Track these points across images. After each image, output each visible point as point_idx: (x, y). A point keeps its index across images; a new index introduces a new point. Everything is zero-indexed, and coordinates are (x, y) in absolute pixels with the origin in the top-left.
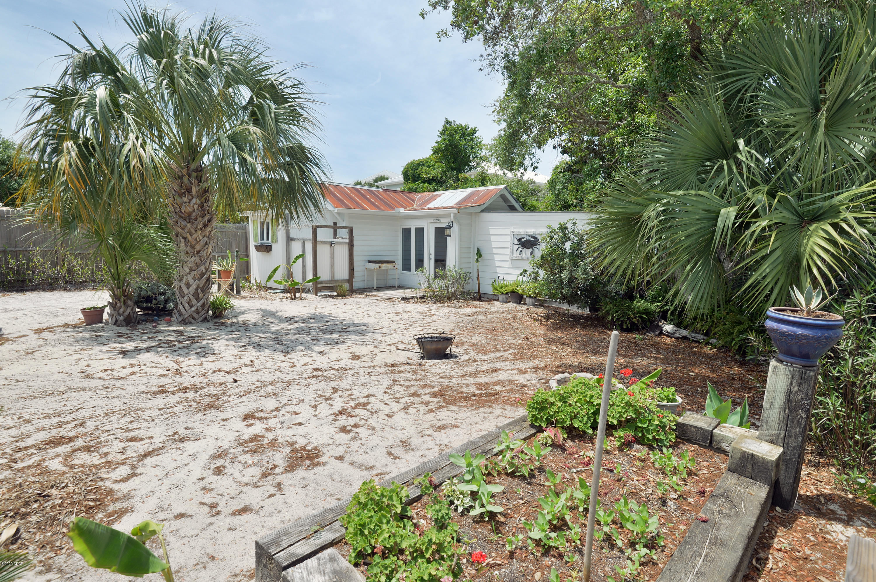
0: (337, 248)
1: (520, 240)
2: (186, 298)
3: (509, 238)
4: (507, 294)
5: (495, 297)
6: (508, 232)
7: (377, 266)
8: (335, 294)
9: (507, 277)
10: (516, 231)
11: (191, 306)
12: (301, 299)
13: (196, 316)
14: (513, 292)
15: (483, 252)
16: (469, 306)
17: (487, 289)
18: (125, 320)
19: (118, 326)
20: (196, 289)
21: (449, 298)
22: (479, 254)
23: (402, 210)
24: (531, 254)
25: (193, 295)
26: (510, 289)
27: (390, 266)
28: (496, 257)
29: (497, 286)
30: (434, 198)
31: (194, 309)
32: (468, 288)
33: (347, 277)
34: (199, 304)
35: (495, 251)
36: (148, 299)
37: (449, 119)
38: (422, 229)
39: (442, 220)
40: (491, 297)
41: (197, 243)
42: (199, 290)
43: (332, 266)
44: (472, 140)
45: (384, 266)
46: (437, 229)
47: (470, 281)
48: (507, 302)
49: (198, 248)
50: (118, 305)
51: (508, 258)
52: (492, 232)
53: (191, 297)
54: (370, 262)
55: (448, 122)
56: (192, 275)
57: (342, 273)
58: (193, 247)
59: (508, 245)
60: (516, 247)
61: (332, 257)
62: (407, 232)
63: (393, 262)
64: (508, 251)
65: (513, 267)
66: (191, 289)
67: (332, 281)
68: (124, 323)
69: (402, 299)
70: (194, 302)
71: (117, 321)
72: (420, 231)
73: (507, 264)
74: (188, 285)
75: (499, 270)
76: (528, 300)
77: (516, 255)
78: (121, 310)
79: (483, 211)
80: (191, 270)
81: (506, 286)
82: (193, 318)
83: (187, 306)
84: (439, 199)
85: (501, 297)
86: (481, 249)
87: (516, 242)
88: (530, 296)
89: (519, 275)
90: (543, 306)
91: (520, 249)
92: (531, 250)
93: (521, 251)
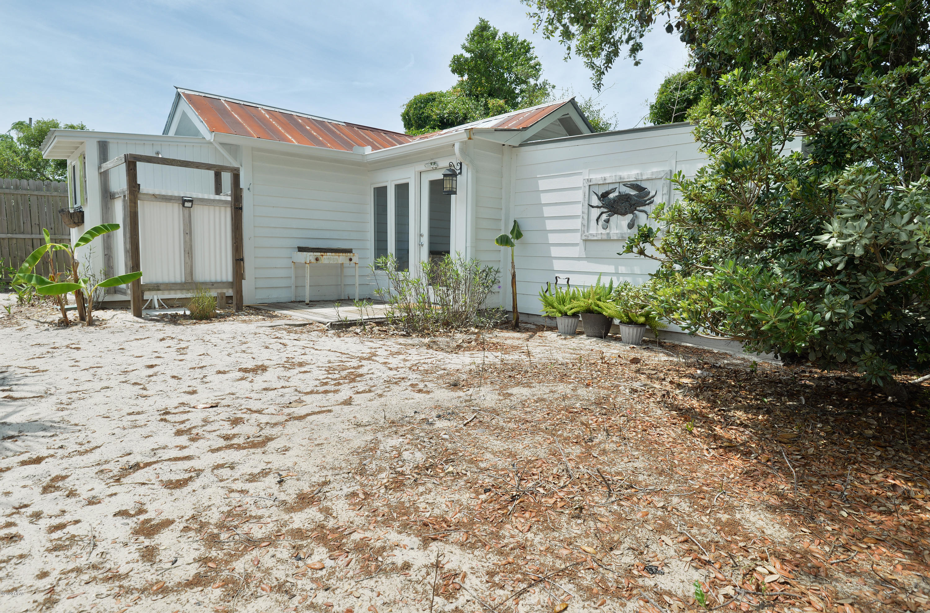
0: (200, 213)
1: (604, 196)
3: (579, 196)
4: (575, 315)
5: (548, 322)
6: (579, 181)
7: (310, 257)
8: (185, 313)
9: (575, 280)
10: (597, 177)
12: (91, 323)
14: (589, 311)
15: (524, 228)
16: (483, 346)
17: (532, 304)
21: (446, 324)
22: (517, 232)
23: (368, 150)
24: (631, 225)
26: (581, 304)
27: (341, 258)
28: (553, 238)
29: (553, 299)
32: (491, 302)
33: (230, 278)
35: (550, 225)
38: (407, 187)
39: (441, 163)
40: (541, 322)
45: (327, 258)
46: (432, 183)
47: (495, 288)
48: (575, 333)
51: (577, 238)
52: (543, 185)
54: (301, 249)
59: (578, 210)
60: (595, 213)
61: (187, 232)
62: (380, 195)
63: (350, 251)
64: (577, 224)
65: (588, 258)
67: (188, 283)
69: (333, 326)
73: (576, 252)
75: (557, 265)
76: (626, 331)
77: (596, 230)
79: (528, 142)
81: (574, 298)
85: (562, 322)
86: (520, 222)
87: (595, 201)
88: (631, 322)
89: (601, 274)
90: (661, 345)
91: (604, 217)
92: (630, 217)
93: (607, 221)
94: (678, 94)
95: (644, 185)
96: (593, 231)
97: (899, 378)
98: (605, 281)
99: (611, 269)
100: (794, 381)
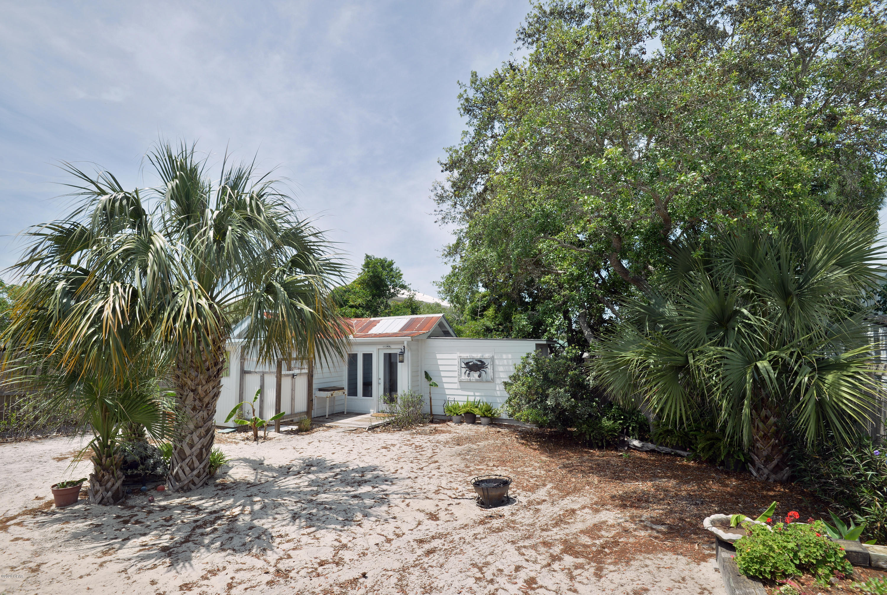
0: (298, 379)
1: (467, 364)
2: (187, 461)
3: (456, 362)
4: (461, 414)
5: (449, 418)
6: (455, 356)
7: (329, 394)
8: (295, 428)
9: (457, 398)
10: (465, 355)
11: (192, 470)
12: (265, 438)
13: (196, 480)
14: (466, 412)
15: (431, 374)
17: (438, 410)
18: (113, 497)
19: (105, 505)
20: (201, 449)
22: (427, 376)
23: (351, 337)
24: (479, 376)
25: (196, 457)
26: (464, 409)
27: (340, 393)
28: (444, 380)
29: (448, 407)
30: (374, 324)
31: (195, 472)
32: (421, 409)
33: (306, 409)
34: (202, 466)
35: (443, 374)
36: (134, 465)
37: (369, 254)
38: (371, 355)
39: (393, 346)
40: (442, 418)
41: (207, 395)
42: (204, 450)
43: (293, 399)
44: (392, 270)
46: (385, 354)
47: (423, 403)
48: (462, 422)
49: (206, 400)
50: (106, 477)
51: (456, 380)
52: (438, 356)
53: (194, 458)
54: (320, 390)
55: (367, 257)
56: (198, 433)
57: (301, 405)
58: (201, 400)
59: (456, 368)
61: (293, 390)
62: (353, 358)
63: (342, 389)
64: (456, 374)
65: (462, 389)
66: (193, 449)
67: (293, 414)
68: (111, 500)
69: (369, 429)
70: (196, 463)
71: (103, 498)
72: (368, 358)
73: (456, 386)
74: (191, 446)
75: (448, 392)
76: (483, 420)
77: (464, 377)
78: (110, 484)
79: (429, 337)
80: (197, 427)
81: (460, 407)
82: (194, 484)
83: (187, 469)
84: (378, 325)
85: (456, 418)
86: (429, 372)
87: (463, 365)
88: (484, 416)
89: (468, 396)
90: (495, 424)
91: (468, 372)
92: (478, 373)
93: (469, 374)
94: (479, 303)
95: (483, 360)
96: (463, 377)
97: (569, 429)
98: (471, 399)
99: (472, 394)
100: (543, 433)
